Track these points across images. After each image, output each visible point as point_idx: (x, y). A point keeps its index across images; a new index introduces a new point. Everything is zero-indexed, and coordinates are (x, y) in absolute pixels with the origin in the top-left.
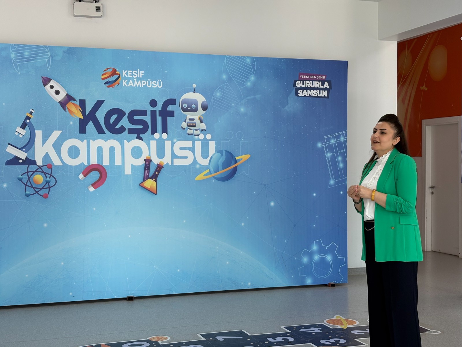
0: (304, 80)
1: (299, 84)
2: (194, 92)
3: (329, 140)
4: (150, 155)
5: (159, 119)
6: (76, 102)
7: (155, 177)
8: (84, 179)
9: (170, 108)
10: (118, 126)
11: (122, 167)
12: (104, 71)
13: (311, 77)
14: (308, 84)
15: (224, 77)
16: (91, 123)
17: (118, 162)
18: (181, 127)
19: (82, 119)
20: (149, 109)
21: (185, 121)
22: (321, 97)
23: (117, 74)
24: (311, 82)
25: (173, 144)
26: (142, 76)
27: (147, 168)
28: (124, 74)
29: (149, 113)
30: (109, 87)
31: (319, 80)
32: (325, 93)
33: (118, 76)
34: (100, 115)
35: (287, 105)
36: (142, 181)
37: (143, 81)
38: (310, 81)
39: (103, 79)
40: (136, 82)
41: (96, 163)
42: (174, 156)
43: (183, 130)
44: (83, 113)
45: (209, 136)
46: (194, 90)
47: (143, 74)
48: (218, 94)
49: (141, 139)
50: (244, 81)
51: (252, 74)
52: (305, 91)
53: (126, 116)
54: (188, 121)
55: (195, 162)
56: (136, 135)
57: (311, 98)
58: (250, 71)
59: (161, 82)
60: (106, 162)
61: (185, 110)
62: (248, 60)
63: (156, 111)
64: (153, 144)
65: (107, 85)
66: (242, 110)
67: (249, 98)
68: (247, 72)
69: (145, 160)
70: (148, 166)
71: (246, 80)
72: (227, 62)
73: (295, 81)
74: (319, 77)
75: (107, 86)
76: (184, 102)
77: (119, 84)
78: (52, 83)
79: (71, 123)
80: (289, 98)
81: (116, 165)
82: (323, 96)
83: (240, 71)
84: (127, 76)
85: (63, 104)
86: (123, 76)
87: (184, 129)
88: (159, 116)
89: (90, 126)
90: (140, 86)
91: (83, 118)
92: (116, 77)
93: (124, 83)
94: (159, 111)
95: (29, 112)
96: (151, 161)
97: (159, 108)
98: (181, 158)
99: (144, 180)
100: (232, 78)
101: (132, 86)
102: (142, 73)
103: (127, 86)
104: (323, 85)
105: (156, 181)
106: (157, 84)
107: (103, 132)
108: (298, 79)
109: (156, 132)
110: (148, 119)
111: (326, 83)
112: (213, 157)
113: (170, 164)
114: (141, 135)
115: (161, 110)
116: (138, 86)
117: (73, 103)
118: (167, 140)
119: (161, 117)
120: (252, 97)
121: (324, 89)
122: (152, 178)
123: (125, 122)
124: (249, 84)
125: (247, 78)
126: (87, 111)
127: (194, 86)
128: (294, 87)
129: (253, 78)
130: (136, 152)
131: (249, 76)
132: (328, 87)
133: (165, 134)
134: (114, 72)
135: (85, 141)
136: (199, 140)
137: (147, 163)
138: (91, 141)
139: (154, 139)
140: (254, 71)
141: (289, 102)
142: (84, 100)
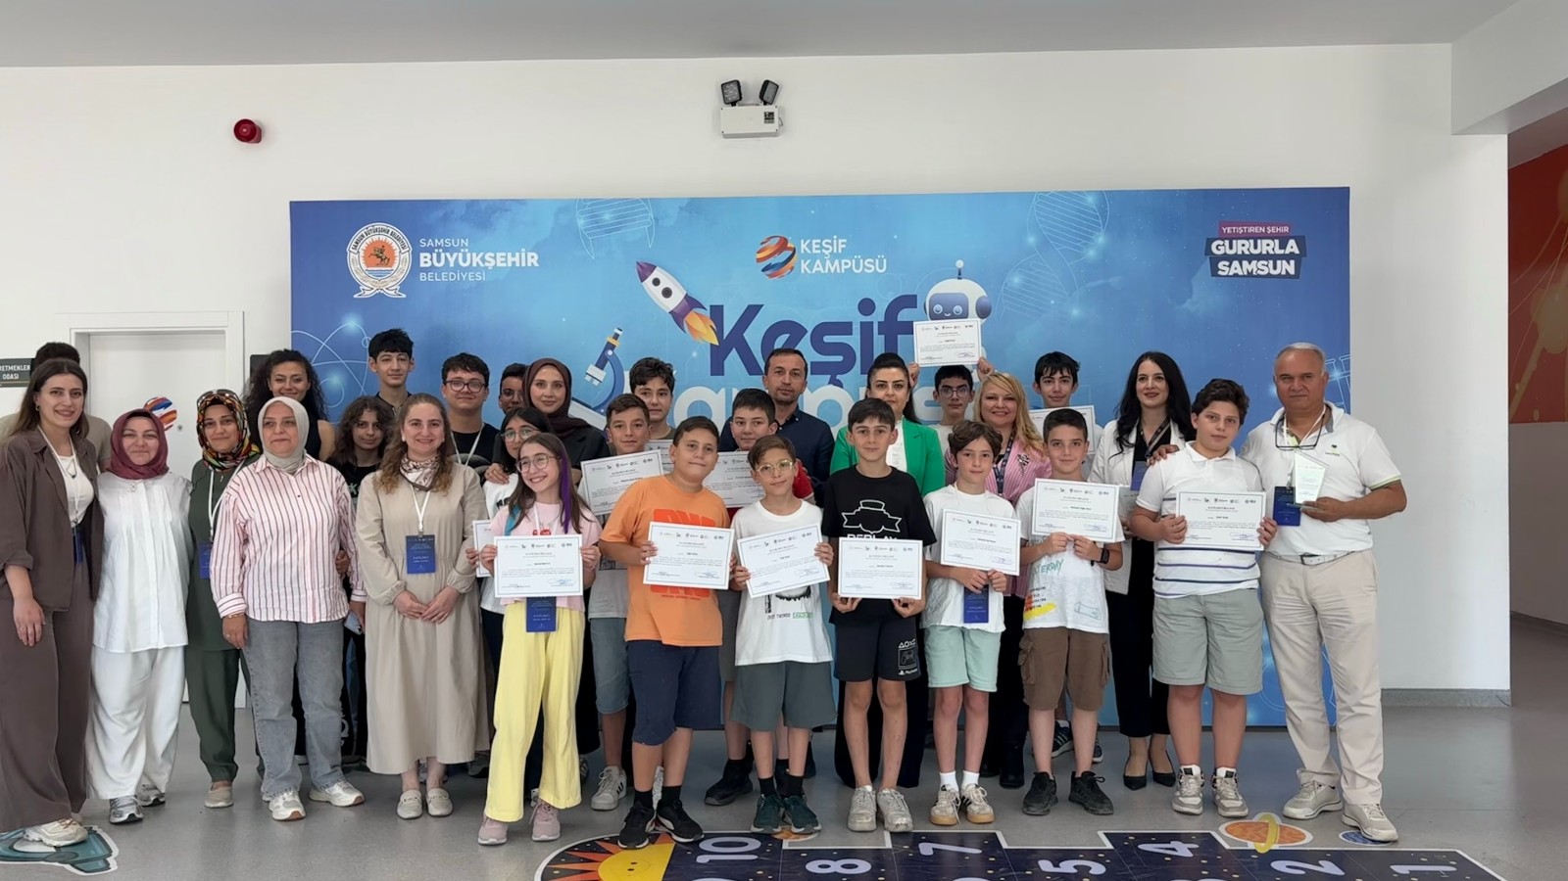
5: (879, 338)
6: (704, 310)
9: (904, 315)
12: (763, 243)
15: (1031, 240)
16: (734, 353)
19: (716, 346)
23: (790, 249)
26: (843, 249)
30: (771, 276)
33: (791, 252)
34: (754, 336)
35: (1190, 297)
37: (843, 261)
39: (759, 260)
40: (828, 263)
46: (960, 274)
47: (844, 246)
48: (1016, 280)
49: (839, 384)
50: (1077, 247)
51: (1100, 231)
56: (829, 376)
58: (1093, 222)
59: (885, 260)
62: (1090, 200)
63: (872, 323)
65: (768, 272)
66: (1075, 312)
67: (1092, 284)
68: (1087, 226)
71: (1085, 244)
72: (1037, 208)
75: (768, 275)
76: (935, 300)
77: (792, 268)
78: (656, 274)
79: (695, 354)
80: (1193, 282)
84: (809, 252)
85: (678, 316)
88: (880, 333)
89: (733, 360)
90: (838, 271)
91: (717, 344)
92: (786, 254)
93: (804, 266)
94: (879, 323)
95: (613, 335)
97: (878, 316)
100: (1050, 241)
102: (842, 243)
106: (875, 265)
110: (854, 341)
114: (838, 377)
115: (882, 319)
117: (699, 314)
119: (883, 336)
124: (1091, 253)
127: (960, 264)
129: (1101, 239)
131: (1092, 234)
134: (783, 244)
135: (721, 392)
140: (1104, 223)
141: (1195, 290)
142: (721, 307)
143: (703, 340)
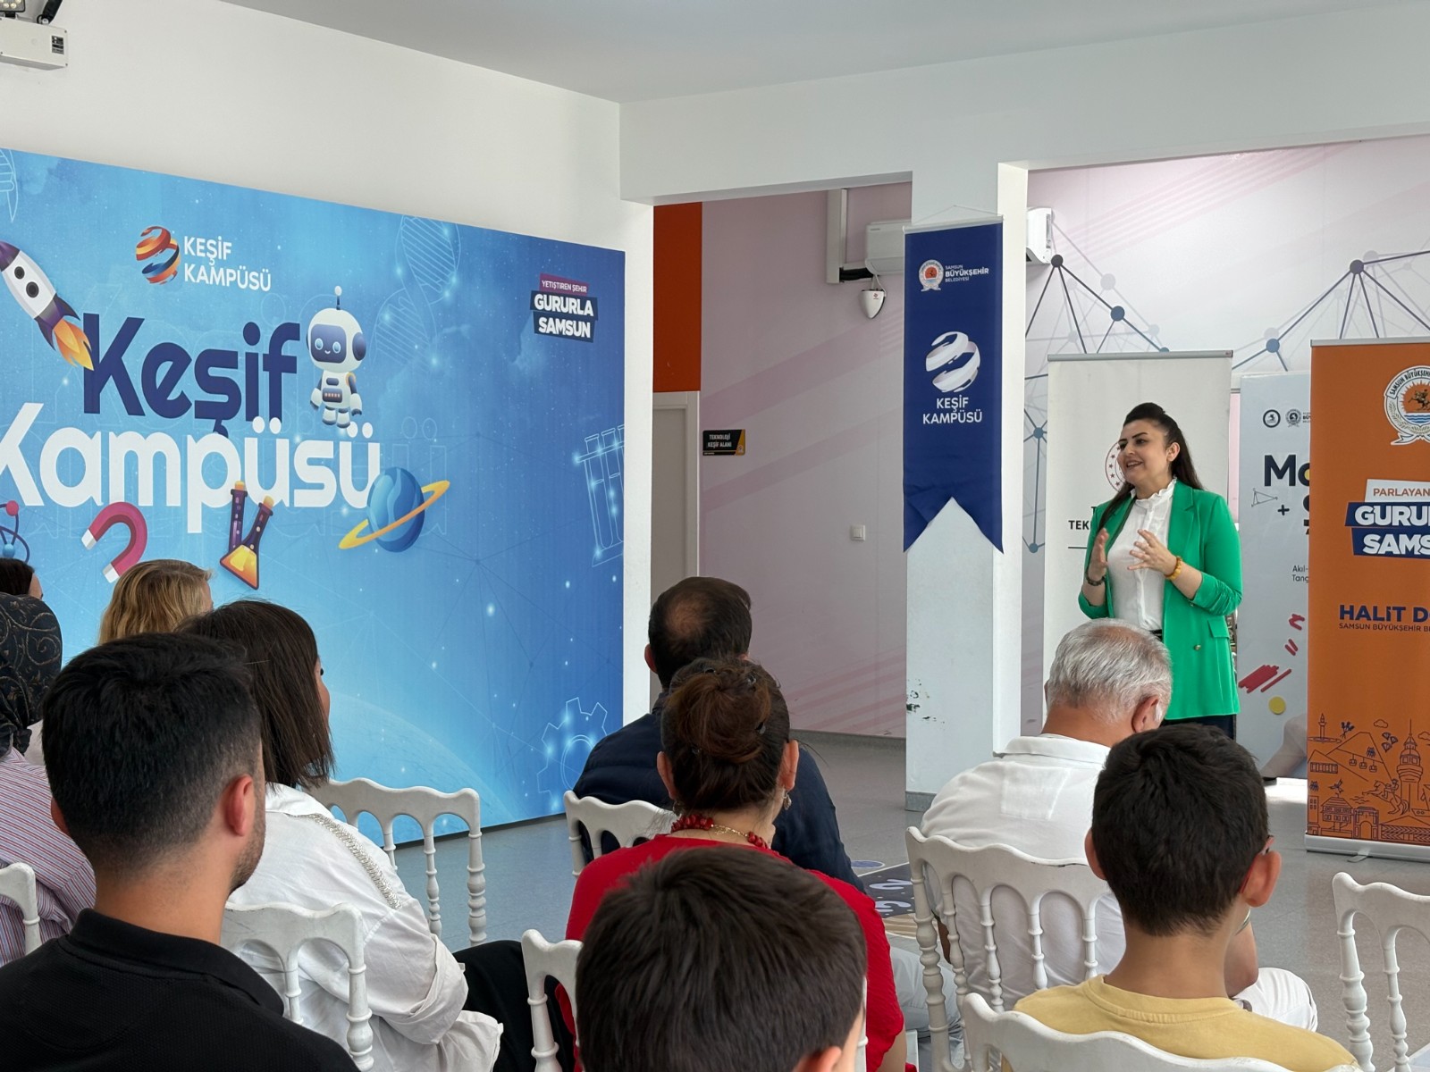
0: (549, 292)
1: (541, 303)
2: (338, 309)
3: (593, 446)
4: (243, 479)
5: (264, 377)
6: (75, 319)
7: (254, 541)
8: (95, 546)
9: (288, 348)
10: (173, 396)
11: (181, 513)
12: (144, 234)
13: (563, 286)
14: (555, 303)
15: (399, 271)
16: (111, 383)
17: (173, 500)
18: (311, 402)
19: (90, 371)
20: (243, 348)
21: (319, 388)
22: (580, 338)
23: (172, 246)
24: (562, 298)
25: (293, 448)
26: (227, 254)
27: (237, 516)
28: (187, 246)
29: (242, 359)
30: (153, 280)
31: (575, 296)
32: (585, 330)
33: (174, 251)
34: (133, 361)
35: (519, 353)
36: (226, 550)
37: (229, 271)
38: (559, 295)
39: (140, 257)
40: (213, 271)
41: (123, 501)
42: (296, 483)
43: (315, 411)
44: (94, 353)
45: (368, 430)
46: (338, 304)
47: (229, 251)
48: (387, 317)
49: (223, 432)
50: (435, 285)
51: (452, 269)
52: (551, 320)
53: (192, 366)
54: (324, 385)
55: (339, 499)
56: (214, 421)
57: (561, 339)
58: (449, 259)
59: (269, 276)
60: (145, 500)
61: (319, 356)
62: (446, 232)
63: (256, 355)
64: (251, 445)
65: (150, 275)
66: (434, 361)
67: (447, 330)
68: (444, 263)
69: (233, 492)
70: (239, 508)
71: (441, 283)
72: (404, 234)
73: (534, 294)
74: (576, 288)
75: (149, 279)
76: (319, 332)
77: (175, 274)
78: (20, 261)
79: (65, 382)
80: (522, 337)
81: (168, 505)
82: (583, 336)
83: (431, 260)
84: (193, 254)
85: (47, 325)
86: (186, 253)
87: (316, 407)
88: (264, 370)
89: (110, 391)
90: (223, 284)
91: (92, 368)
92: (169, 253)
93: (188, 272)
94: (264, 355)
96: (245, 494)
97: (263, 348)
98: (310, 488)
99: (231, 550)
100: (415, 276)
101: (205, 281)
102: (228, 248)
103: (193, 280)
104: (583, 308)
105: (256, 551)
106: (259, 281)
107: (140, 412)
108: (538, 290)
109: (257, 415)
110: (238, 376)
111: (588, 303)
112: (377, 486)
113: (287, 505)
114: (224, 423)
115: (268, 352)
116: (217, 283)
117: (70, 325)
118: (281, 436)
119: (268, 373)
120: (453, 329)
121: (585, 319)
122: (247, 544)
123: (188, 385)
124: (447, 294)
125: (443, 277)
126: (104, 349)
127: (338, 291)
128: (531, 309)
129: (454, 280)
130: (214, 470)
131: (447, 273)
132: (592, 315)
133: (275, 420)
134: (165, 242)
135: (98, 434)
136: (348, 439)
137: (237, 500)
138: (111, 434)
139: (253, 434)
140: (456, 260)
141: (523, 346)
142: (97, 317)
143: (76, 363)
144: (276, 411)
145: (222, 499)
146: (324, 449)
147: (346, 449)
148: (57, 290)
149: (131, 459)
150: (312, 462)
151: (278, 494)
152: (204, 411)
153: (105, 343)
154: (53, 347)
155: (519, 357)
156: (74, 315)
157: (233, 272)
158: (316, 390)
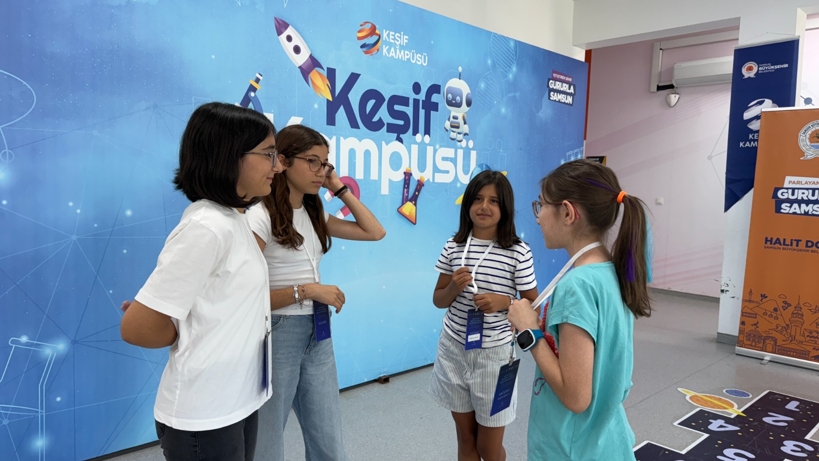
0: (556, 80)
1: (552, 85)
2: (460, 79)
3: (570, 156)
4: (410, 167)
7: (414, 199)
9: (435, 98)
10: (375, 119)
11: (378, 183)
12: (361, 25)
13: (562, 77)
14: (558, 86)
15: (489, 62)
17: (374, 176)
18: (445, 128)
20: (412, 96)
21: (449, 120)
22: (567, 104)
23: (377, 34)
25: (435, 151)
26: (406, 43)
27: (406, 186)
28: (385, 35)
29: (411, 102)
30: (366, 53)
31: (567, 83)
32: (569, 100)
33: (378, 37)
35: (541, 109)
36: (401, 204)
37: (406, 52)
38: (560, 82)
39: (359, 38)
40: (398, 51)
41: (347, 175)
42: (436, 170)
43: (446, 132)
44: (333, 91)
45: (471, 144)
46: (460, 76)
47: (407, 41)
48: (483, 85)
51: (514, 63)
52: (556, 93)
53: (386, 103)
54: (451, 119)
55: (456, 178)
58: (512, 58)
60: (359, 175)
61: (450, 103)
62: (512, 44)
63: (419, 100)
64: (415, 148)
65: (364, 49)
66: (503, 110)
67: (510, 95)
68: (510, 60)
69: (405, 173)
70: (407, 182)
71: (508, 70)
72: (493, 43)
73: (549, 80)
74: (567, 79)
75: (363, 52)
76: (450, 90)
77: (378, 50)
78: (290, 31)
80: (543, 101)
81: (371, 178)
82: (569, 102)
83: (504, 58)
84: (388, 40)
86: (384, 39)
87: (447, 130)
88: (423, 108)
90: (403, 59)
92: (375, 38)
94: (423, 101)
95: (254, 79)
96: (411, 174)
97: (422, 96)
98: (442, 173)
99: (403, 204)
100: (497, 65)
101: (393, 57)
103: (387, 55)
104: (569, 89)
105: (415, 205)
106: (422, 59)
107: (358, 127)
108: (551, 78)
109: (418, 133)
110: (409, 110)
111: (572, 87)
113: (431, 181)
115: (424, 99)
117: (319, 73)
118: (429, 145)
119: (424, 110)
120: (513, 94)
121: (570, 94)
122: (411, 201)
123: (383, 114)
124: (511, 76)
125: (510, 67)
126: (338, 89)
127: (460, 69)
128: (548, 87)
129: (514, 69)
130: (396, 161)
131: (511, 65)
132: (573, 93)
133: (427, 136)
134: (373, 31)
136: (461, 148)
137: (407, 178)
138: (342, 138)
139: (416, 143)
140: (516, 59)
141: (543, 106)
142: (334, 70)
143: (322, 96)
144: (427, 131)
145: (399, 177)
146: (449, 153)
147: (460, 153)
148: (311, 51)
149: (352, 153)
150: (444, 159)
151: (427, 176)
152: (391, 128)
153: (339, 86)
154: (309, 85)
155: (541, 111)
156: (322, 68)
157: (408, 53)
158: (447, 121)
